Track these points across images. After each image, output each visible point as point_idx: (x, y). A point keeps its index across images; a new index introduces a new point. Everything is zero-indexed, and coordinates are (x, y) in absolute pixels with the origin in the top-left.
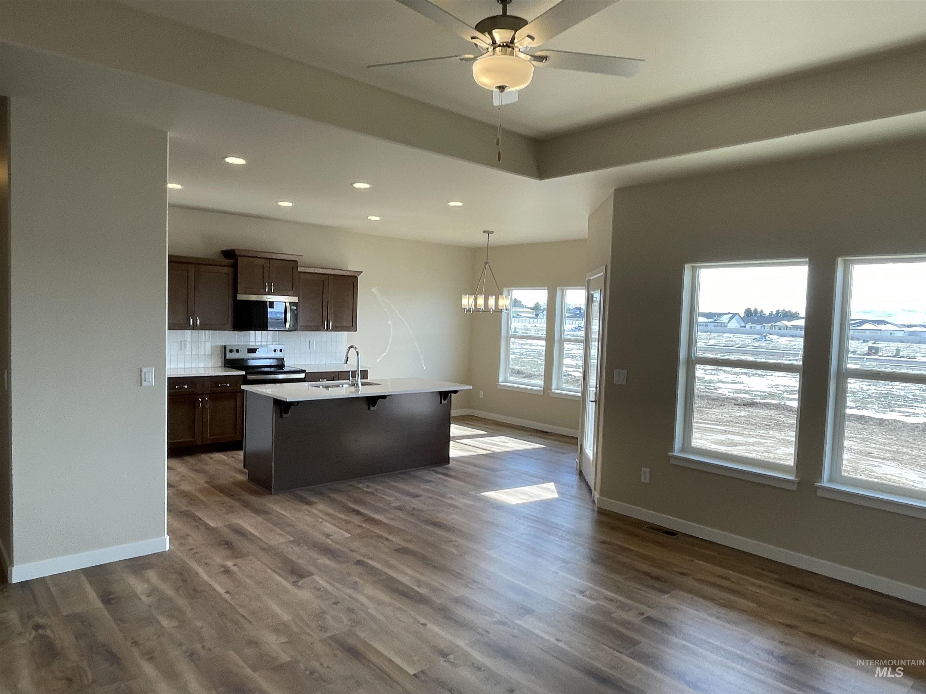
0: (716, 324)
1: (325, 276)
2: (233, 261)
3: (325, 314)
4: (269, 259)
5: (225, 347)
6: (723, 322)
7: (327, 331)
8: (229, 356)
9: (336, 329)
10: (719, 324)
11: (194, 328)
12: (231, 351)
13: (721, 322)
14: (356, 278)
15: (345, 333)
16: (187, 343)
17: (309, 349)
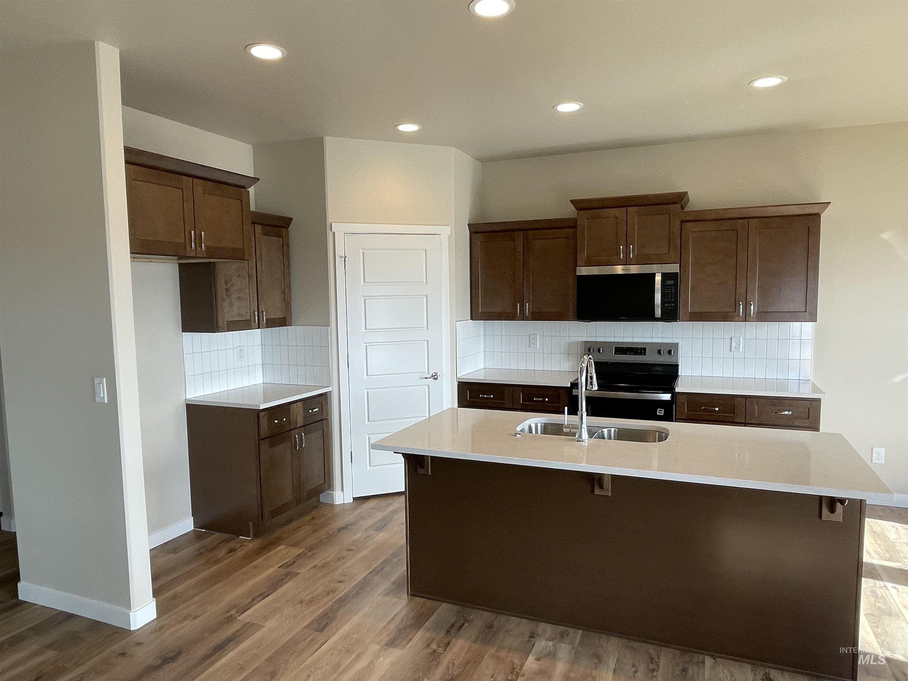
3: (741, 290)
4: (626, 207)
5: (585, 343)
7: (746, 321)
9: (768, 316)
11: (524, 318)
12: (590, 350)
14: (817, 216)
16: (537, 336)
17: (731, 351)
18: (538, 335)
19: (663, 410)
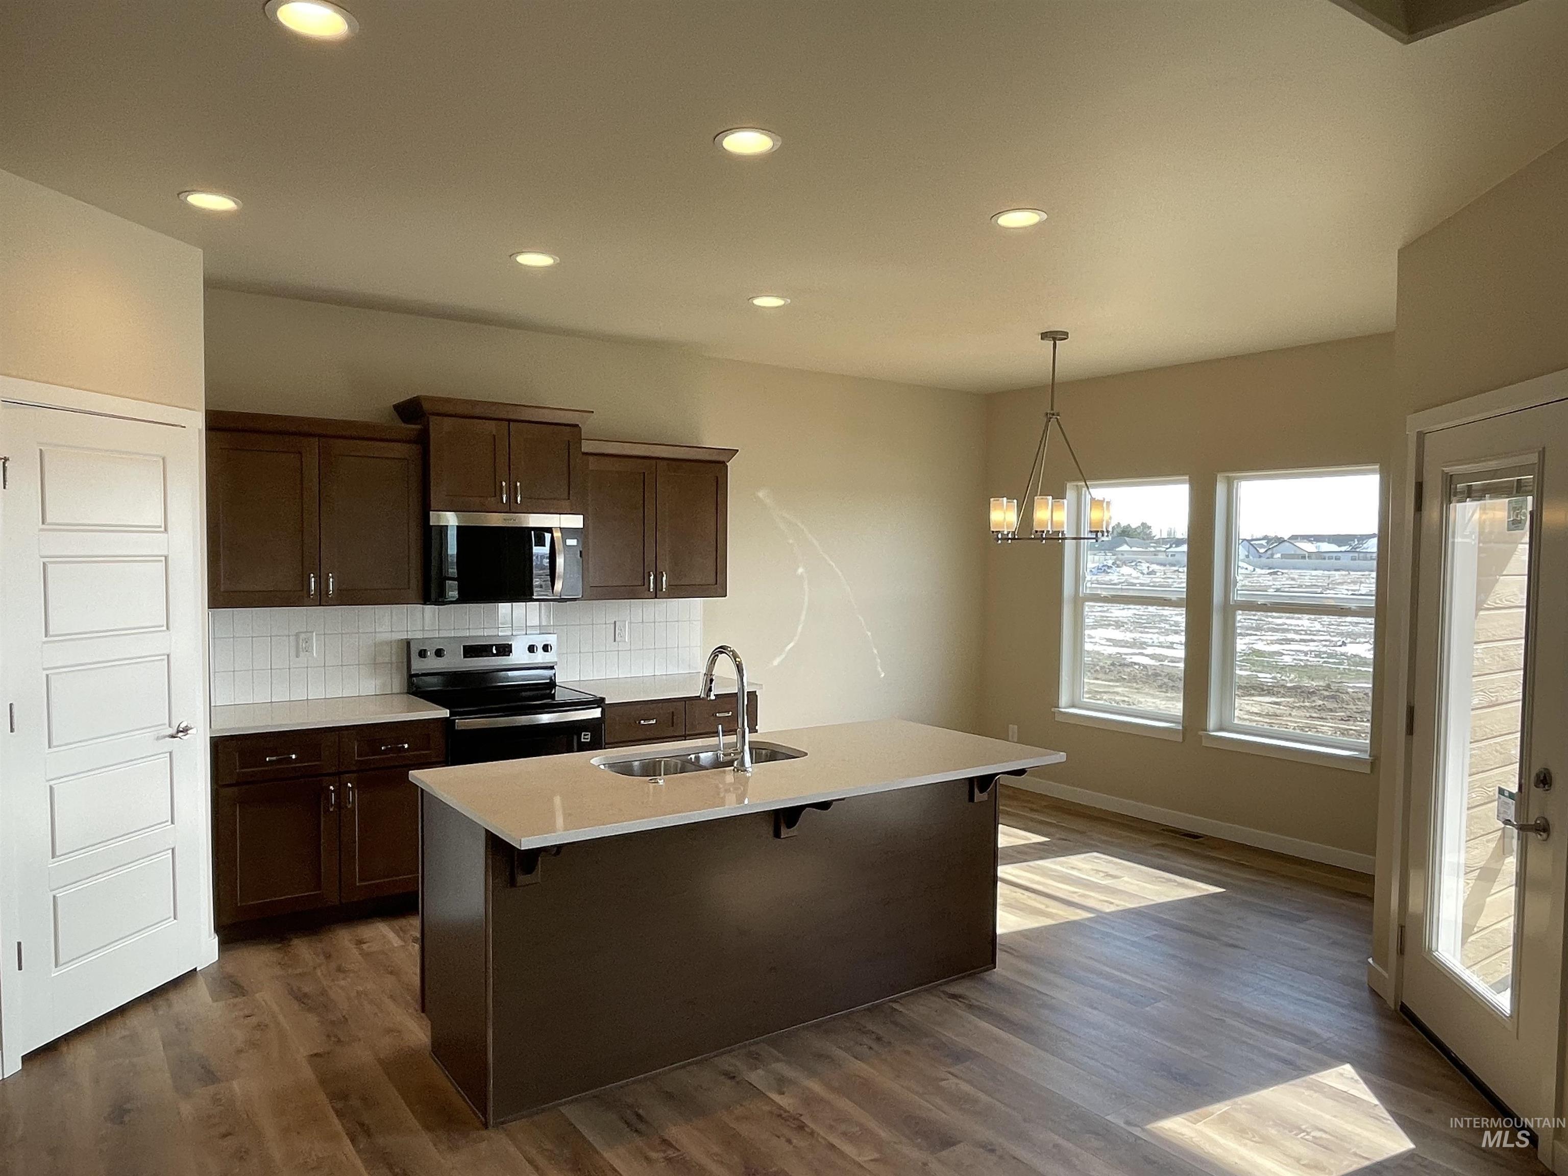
0: (1356, 555)
1: (647, 462)
2: (419, 427)
3: (650, 557)
4: (509, 421)
5: (408, 643)
6: (1369, 550)
7: (656, 597)
8: (418, 665)
9: (679, 590)
10: (1361, 555)
11: (322, 599)
12: (422, 654)
13: (1364, 550)
14: (723, 465)
15: (698, 603)
16: (312, 636)
17: (615, 641)
18: (314, 634)
19: (589, 734)
